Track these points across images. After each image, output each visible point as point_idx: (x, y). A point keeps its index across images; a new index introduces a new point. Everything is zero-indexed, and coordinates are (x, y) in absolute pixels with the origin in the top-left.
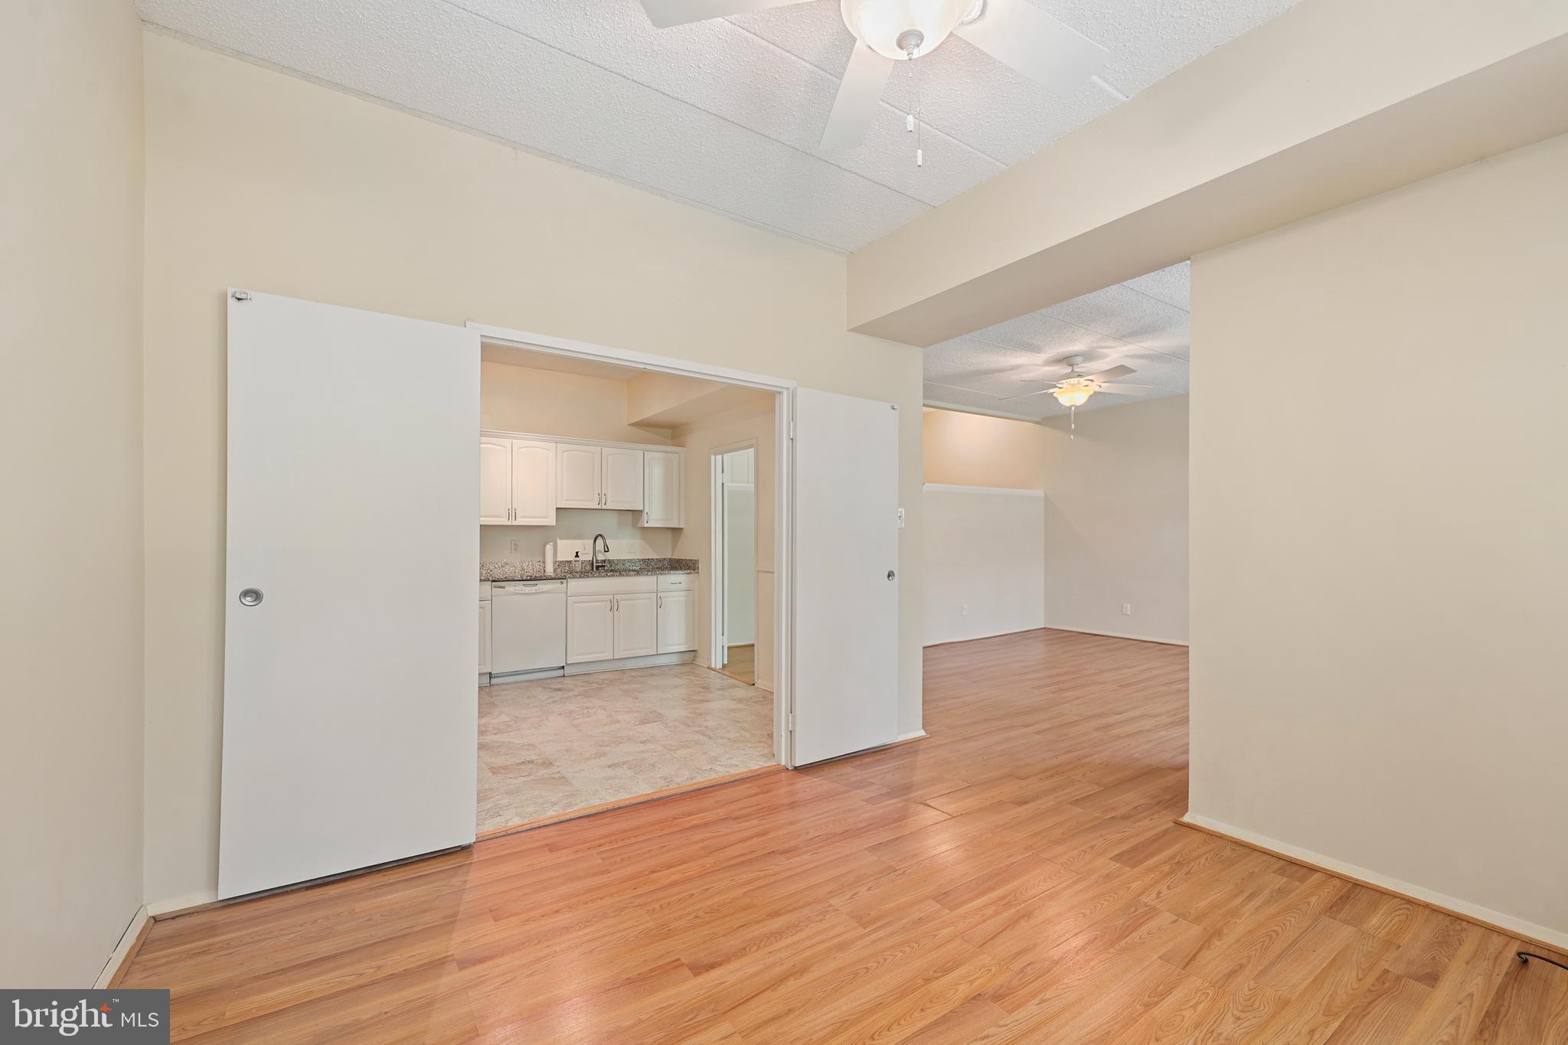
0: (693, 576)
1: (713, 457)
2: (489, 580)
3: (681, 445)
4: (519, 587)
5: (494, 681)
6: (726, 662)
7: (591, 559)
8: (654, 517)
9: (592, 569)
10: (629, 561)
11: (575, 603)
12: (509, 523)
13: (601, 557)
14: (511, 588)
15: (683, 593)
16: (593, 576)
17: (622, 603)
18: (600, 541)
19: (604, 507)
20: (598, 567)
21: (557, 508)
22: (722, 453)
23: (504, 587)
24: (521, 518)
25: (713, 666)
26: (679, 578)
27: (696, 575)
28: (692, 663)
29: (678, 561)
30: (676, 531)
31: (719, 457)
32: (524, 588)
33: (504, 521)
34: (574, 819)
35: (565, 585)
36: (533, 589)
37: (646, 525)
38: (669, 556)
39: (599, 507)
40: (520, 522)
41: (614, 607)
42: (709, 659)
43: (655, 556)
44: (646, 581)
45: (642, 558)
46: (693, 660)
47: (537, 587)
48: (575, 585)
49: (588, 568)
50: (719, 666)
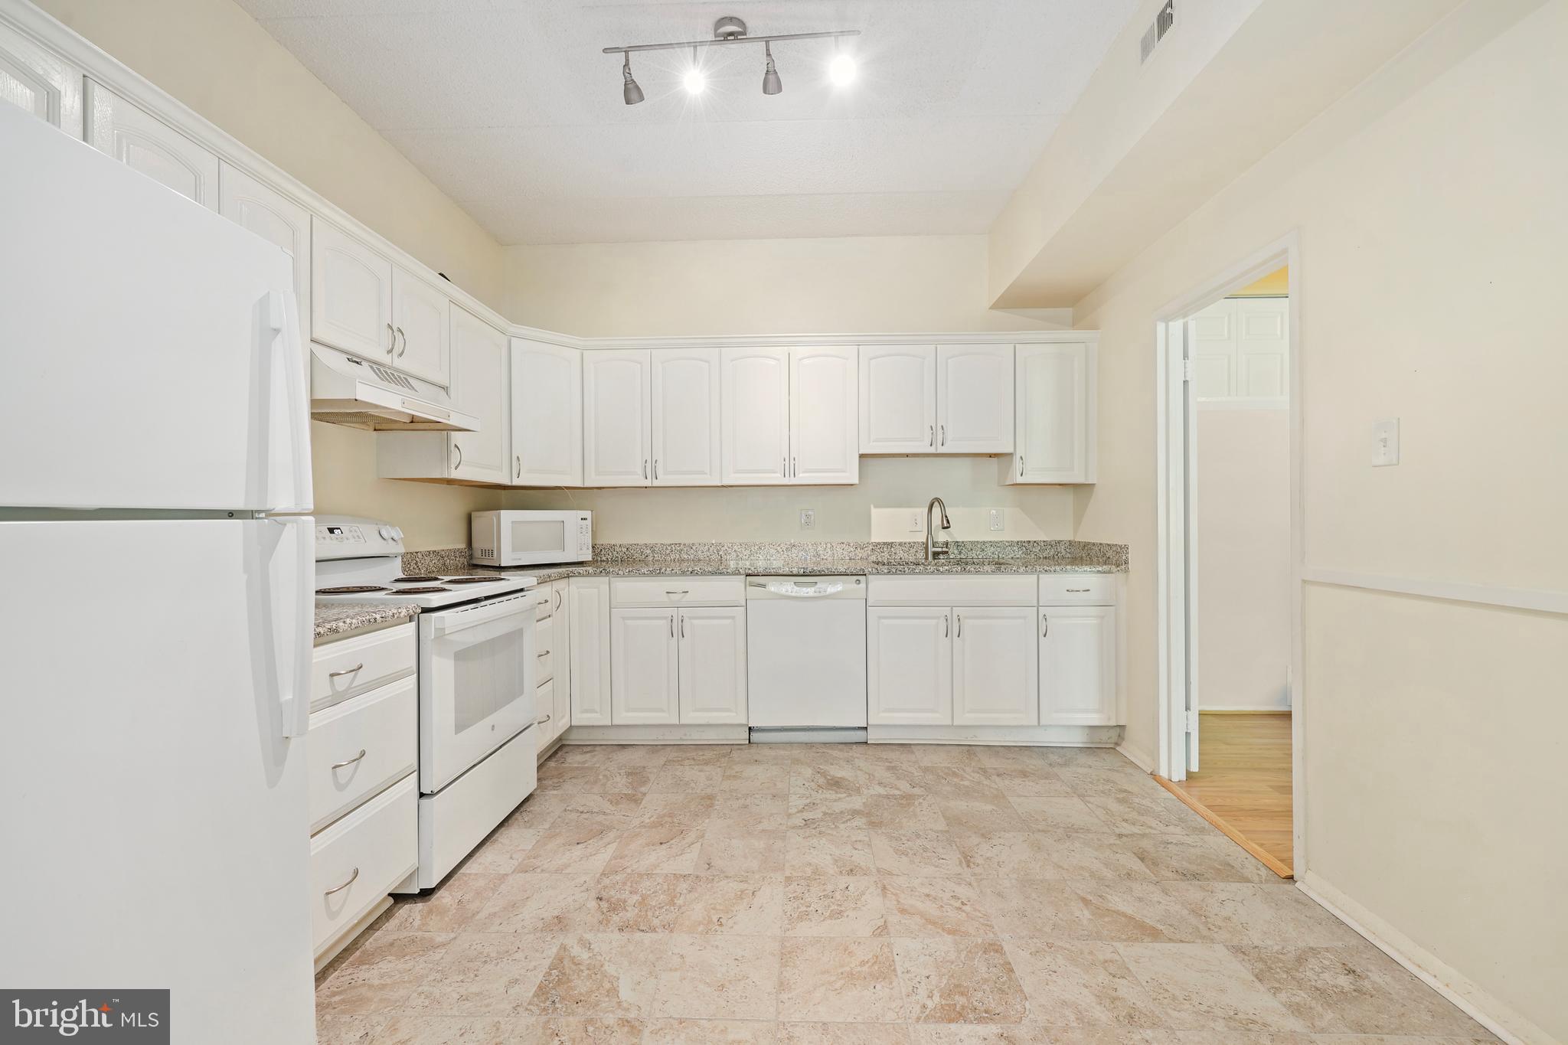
0: (1116, 578)
1: (1161, 327)
2: (739, 574)
3: (1094, 327)
4: (787, 587)
5: (755, 736)
6: (1195, 768)
7: (925, 541)
8: (1036, 467)
9: (927, 558)
10: (992, 544)
11: (880, 618)
12: (784, 481)
13: (942, 537)
14: (775, 586)
15: (1093, 611)
16: (925, 572)
17: (967, 624)
18: (936, 510)
19: (941, 450)
20: (936, 555)
21: (862, 456)
22: (1184, 311)
23: (764, 586)
24: (805, 472)
25: (1163, 773)
26: (1087, 579)
27: (1121, 576)
28: (1112, 749)
29: (1085, 546)
30: (1081, 490)
31: (1176, 326)
32: (796, 588)
33: (777, 479)
35: (863, 585)
36: (810, 591)
37: (1020, 480)
38: (1067, 536)
39: (932, 450)
40: (802, 478)
41: (953, 629)
42: (1154, 755)
43: (1041, 537)
44: (1017, 585)
45: (1016, 540)
46: (1117, 744)
47: (817, 588)
48: (882, 586)
49: (921, 555)
50: (1179, 775)
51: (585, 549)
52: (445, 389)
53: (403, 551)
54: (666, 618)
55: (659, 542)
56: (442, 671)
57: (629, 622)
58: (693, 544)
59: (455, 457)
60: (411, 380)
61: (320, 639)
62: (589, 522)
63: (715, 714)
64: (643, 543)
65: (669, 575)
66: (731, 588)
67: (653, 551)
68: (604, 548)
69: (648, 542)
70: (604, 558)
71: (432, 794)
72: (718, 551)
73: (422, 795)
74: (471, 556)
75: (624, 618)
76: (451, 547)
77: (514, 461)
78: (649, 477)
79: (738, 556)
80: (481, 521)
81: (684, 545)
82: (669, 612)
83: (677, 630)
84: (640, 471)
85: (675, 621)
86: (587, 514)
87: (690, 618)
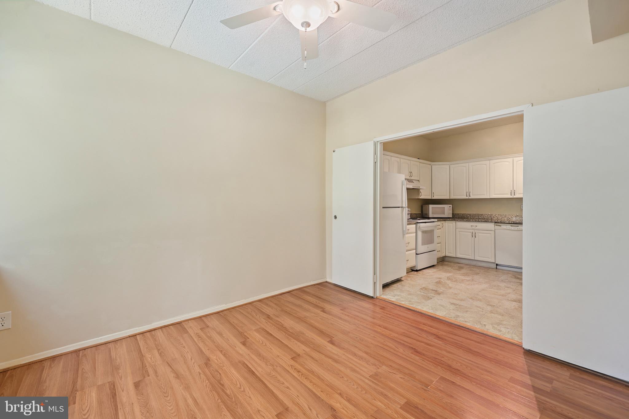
2: (493, 222)
4: (508, 227)
5: (498, 268)
12: (512, 197)
14: (504, 226)
23: (501, 226)
24: (518, 194)
32: (511, 227)
33: (509, 196)
34: (404, 307)
36: (516, 228)
47: (518, 227)
51: (450, 214)
52: (419, 181)
53: (410, 213)
54: (471, 232)
55: (472, 213)
56: (420, 234)
57: (460, 232)
58: (483, 214)
59: (420, 194)
60: (413, 181)
61: (408, 224)
62: (451, 207)
63: (484, 258)
64: (467, 213)
65: (471, 222)
66: (491, 226)
67: (470, 216)
68: (456, 214)
69: (469, 213)
70: (456, 217)
71: (418, 254)
72: (491, 216)
73: (416, 254)
74: (422, 215)
75: (459, 232)
76: (417, 213)
77: (432, 193)
78: (468, 196)
79: (497, 218)
80: (425, 207)
81: (480, 214)
82: (471, 231)
83: (474, 235)
84: (465, 195)
85: (473, 233)
86: (451, 206)
87: (478, 233)
